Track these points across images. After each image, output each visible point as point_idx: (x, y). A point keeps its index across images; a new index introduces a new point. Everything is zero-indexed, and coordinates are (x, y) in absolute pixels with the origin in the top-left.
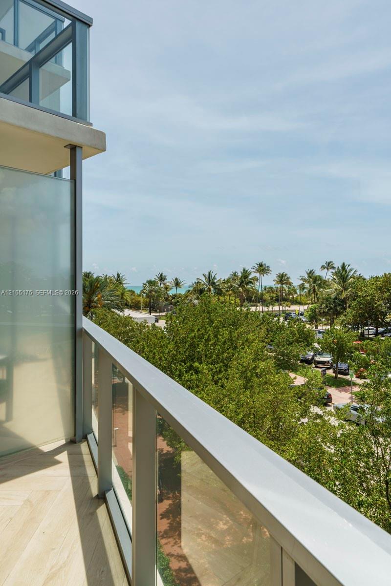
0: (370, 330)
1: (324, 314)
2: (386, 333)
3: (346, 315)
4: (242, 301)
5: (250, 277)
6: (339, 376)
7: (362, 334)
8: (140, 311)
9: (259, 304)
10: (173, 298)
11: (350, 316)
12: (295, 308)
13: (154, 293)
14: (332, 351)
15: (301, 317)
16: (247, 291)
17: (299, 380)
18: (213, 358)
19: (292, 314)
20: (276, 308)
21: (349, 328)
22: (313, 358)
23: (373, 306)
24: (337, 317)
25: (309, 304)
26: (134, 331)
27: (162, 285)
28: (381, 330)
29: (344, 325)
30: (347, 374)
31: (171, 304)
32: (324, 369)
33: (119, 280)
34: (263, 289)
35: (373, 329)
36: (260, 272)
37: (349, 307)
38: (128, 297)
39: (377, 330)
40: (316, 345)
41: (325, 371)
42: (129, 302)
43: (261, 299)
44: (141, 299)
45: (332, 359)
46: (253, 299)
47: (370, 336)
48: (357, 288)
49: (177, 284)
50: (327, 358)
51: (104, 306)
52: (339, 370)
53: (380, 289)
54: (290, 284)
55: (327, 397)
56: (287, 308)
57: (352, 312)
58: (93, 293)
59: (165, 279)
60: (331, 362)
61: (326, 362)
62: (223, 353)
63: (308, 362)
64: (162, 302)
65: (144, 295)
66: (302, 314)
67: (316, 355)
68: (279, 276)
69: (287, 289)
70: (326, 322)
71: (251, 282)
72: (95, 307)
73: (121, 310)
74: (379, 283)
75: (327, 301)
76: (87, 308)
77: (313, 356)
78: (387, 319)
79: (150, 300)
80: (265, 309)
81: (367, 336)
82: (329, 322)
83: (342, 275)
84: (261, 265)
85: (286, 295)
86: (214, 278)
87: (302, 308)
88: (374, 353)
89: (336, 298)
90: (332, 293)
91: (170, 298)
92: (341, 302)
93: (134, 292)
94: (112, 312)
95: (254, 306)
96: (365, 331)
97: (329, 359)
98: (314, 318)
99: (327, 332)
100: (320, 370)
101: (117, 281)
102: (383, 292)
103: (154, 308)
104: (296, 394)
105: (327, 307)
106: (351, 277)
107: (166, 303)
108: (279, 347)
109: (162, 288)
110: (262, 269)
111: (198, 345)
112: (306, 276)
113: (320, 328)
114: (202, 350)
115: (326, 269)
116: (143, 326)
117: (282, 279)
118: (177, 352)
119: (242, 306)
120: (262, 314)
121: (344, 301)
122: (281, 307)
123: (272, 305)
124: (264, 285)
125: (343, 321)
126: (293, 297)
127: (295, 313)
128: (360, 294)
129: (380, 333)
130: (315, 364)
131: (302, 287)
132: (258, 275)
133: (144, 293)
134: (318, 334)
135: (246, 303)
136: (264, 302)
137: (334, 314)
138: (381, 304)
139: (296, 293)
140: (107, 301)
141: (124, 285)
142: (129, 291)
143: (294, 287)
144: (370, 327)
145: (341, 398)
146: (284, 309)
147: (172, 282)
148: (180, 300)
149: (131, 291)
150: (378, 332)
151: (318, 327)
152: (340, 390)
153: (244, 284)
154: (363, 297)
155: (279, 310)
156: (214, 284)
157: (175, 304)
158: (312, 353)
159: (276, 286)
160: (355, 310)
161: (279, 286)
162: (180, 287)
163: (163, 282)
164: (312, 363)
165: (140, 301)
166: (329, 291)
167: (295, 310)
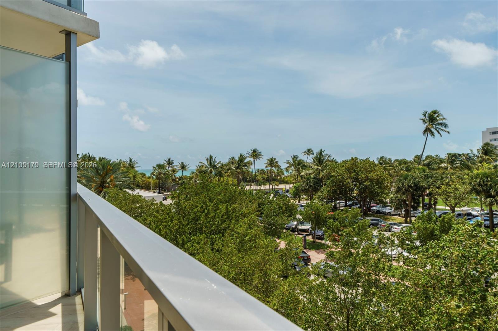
0: (340, 203)
1: (305, 191)
2: (353, 205)
3: (322, 191)
4: (239, 181)
5: (246, 161)
6: (317, 241)
7: (335, 207)
8: (151, 191)
9: (253, 184)
10: (180, 179)
11: (325, 192)
12: (282, 186)
13: (163, 175)
14: (311, 220)
16: (243, 172)
17: (282, 245)
18: (213, 228)
19: (280, 191)
20: (267, 187)
21: (325, 202)
22: (296, 227)
23: (343, 184)
24: (315, 193)
25: (293, 183)
27: (170, 168)
28: (349, 203)
29: (320, 199)
30: (322, 239)
31: (178, 184)
32: (305, 235)
33: (131, 165)
34: (256, 171)
35: (344, 202)
36: (253, 157)
37: (325, 184)
38: (139, 179)
39: (346, 203)
40: (298, 216)
41: (305, 237)
42: (140, 183)
43: (255, 179)
44: (151, 180)
45: (311, 228)
46: (248, 179)
47: (341, 208)
48: (331, 169)
49: (183, 167)
51: (116, 186)
52: (316, 235)
53: (348, 170)
54: (279, 167)
55: (306, 258)
56: (276, 187)
57: (327, 189)
58: (106, 175)
59: (173, 163)
61: (306, 230)
62: (221, 224)
63: (293, 230)
64: (170, 183)
65: (154, 177)
66: (287, 191)
67: (298, 224)
68: (269, 160)
69: (276, 171)
70: (307, 198)
71: (246, 165)
72: (108, 187)
73: (133, 189)
74: (347, 165)
75: (308, 180)
76: (99, 189)
77: (296, 225)
78: (354, 195)
79: (159, 181)
80: (258, 188)
81: (339, 208)
82: (310, 197)
83: (320, 160)
84: (255, 151)
85: (275, 176)
86: (215, 161)
87: (288, 187)
89: (314, 178)
90: (311, 174)
91: (177, 180)
92: (319, 181)
93: (145, 175)
94: (124, 191)
95: (248, 185)
96: (337, 204)
97: (308, 227)
98: (297, 194)
99: (308, 206)
100: (301, 236)
101: (130, 165)
102: (350, 173)
103: (163, 189)
104: (281, 256)
105: (307, 184)
106: (326, 161)
107: (174, 183)
108: (267, 218)
109: (170, 170)
110: (256, 154)
111: (200, 218)
112: (291, 161)
113: (302, 202)
114: (203, 223)
115: (307, 154)
116: (152, 202)
117: (272, 162)
119: (238, 185)
120: (254, 193)
121: (321, 180)
122: (271, 186)
123: (264, 184)
124: (257, 168)
125: (320, 196)
126: (281, 178)
127: (283, 191)
128: (333, 174)
129: (348, 206)
130: (298, 232)
132: (252, 159)
133: (154, 175)
134: (300, 208)
135: (242, 183)
136: (257, 182)
137: (313, 190)
138: (349, 182)
139: (283, 174)
140: (119, 181)
141: (136, 169)
142: (140, 173)
143: (282, 170)
144: (341, 201)
146: (273, 188)
147: (178, 165)
148: (185, 181)
149: (143, 173)
150: (347, 205)
151: (301, 202)
152: (318, 252)
153: (240, 167)
154: (335, 176)
155: (269, 188)
156: (214, 167)
157: (182, 184)
158: (295, 223)
159: (267, 168)
160: (329, 187)
161: (269, 168)
162: (186, 170)
163: (170, 166)
164: (295, 231)
165: (150, 183)
166: (309, 172)
167: (282, 188)
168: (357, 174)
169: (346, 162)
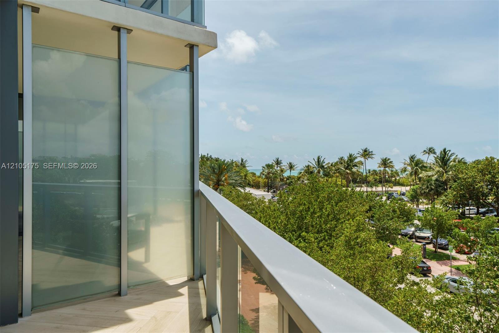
0: (471, 210)
1: (426, 195)
2: (488, 213)
3: (447, 195)
4: (348, 182)
5: (356, 161)
6: (439, 250)
7: (463, 213)
8: (260, 190)
9: (363, 185)
10: (288, 179)
11: (450, 196)
13: (271, 175)
14: (432, 227)
15: (403, 197)
16: (353, 173)
17: (397, 252)
19: (394, 194)
20: (379, 189)
21: (450, 208)
22: (413, 234)
23: (474, 188)
24: (438, 197)
25: (411, 185)
26: (253, 205)
27: (278, 168)
28: (482, 210)
29: (444, 204)
30: (447, 249)
31: (286, 184)
32: (424, 243)
33: (243, 165)
34: (367, 172)
35: (475, 209)
36: (364, 157)
37: (451, 187)
38: (250, 178)
39: (478, 210)
40: (416, 222)
41: (424, 245)
42: (251, 182)
43: (366, 180)
44: (260, 180)
45: (432, 235)
46: (358, 180)
47: (470, 216)
48: (458, 170)
49: (291, 167)
50: (427, 234)
51: (230, 184)
52: (439, 245)
53: (482, 172)
54: (392, 167)
55: (426, 269)
56: (390, 189)
57: (453, 193)
58: (221, 174)
59: (281, 163)
60: (431, 237)
61: (426, 237)
63: (411, 237)
64: (278, 182)
65: (264, 176)
66: (403, 194)
67: (416, 230)
68: (383, 161)
69: (390, 172)
70: (427, 202)
71: (356, 166)
72: (223, 185)
73: (243, 187)
74: (480, 166)
75: (428, 182)
76: (216, 186)
77: (414, 232)
78: (489, 201)
79: (268, 180)
80: (369, 189)
81: (468, 215)
82: (430, 202)
83: (444, 159)
84: (365, 151)
85: (389, 177)
86: (323, 162)
87: (403, 189)
88: (474, 231)
89: (437, 180)
90: (433, 176)
91: (285, 179)
92: (442, 183)
93: (255, 174)
94: (237, 189)
95: (359, 187)
96: (466, 211)
97: (429, 235)
98: (415, 198)
99: (427, 211)
100: (420, 244)
101: (242, 164)
102: (484, 175)
103: (272, 188)
104: (395, 263)
105: (428, 187)
106: (452, 161)
107: (282, 183)
108: (379, 221)
109: (278, 170)
110: (366, 154)
111: (305, 217)
112: (408, 161)
113: (421, 207)
114: (309, 222)
115: (427, 154)
116: (261, 201)
117: (385, 163)
118: (288, 222)
119: (348, 186)
120: (365, 194)
121: (445, 183)
122: (384, 188)
123: (375, 186)
124: (368, 168)
125: (444, 200)
126: (396, 179)
127: (398, 194)
128: (460, 176)
130: (415, 239)
131: (405, 170)
132: (362, 159)
133: (263, 174)
134: (419, 213)
135: (351, 184)
136: (368, 184)
137: (435, 194)
138: (482, 186)
139: (398, 175)
140: (232, 180)
141: (247, 168)
142: (251, 173)
143: (396, 170)
144: (471, 208)
145: (440, 270)
146: (387, 190)
147: (286, 165)
148: (293, 180)
149: (253, 173)
150: (480, 212)
151: (419, 206)
152: (440, 263)
153: (350, 167)
154: (463, 179)
155: (382, 190)
156: (322, 167)
157: (289, 184)
158: (413, 229)
159: (380, 169)
160: (455, 191)
161: (382, 169)
162: (294, 170)
163: (279, 166)
164: (413, 238)
165: (260, 182)
166: (430, 173)
167: (397, 191)
168: (494, 177)
169: (478, 162)
